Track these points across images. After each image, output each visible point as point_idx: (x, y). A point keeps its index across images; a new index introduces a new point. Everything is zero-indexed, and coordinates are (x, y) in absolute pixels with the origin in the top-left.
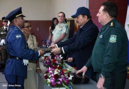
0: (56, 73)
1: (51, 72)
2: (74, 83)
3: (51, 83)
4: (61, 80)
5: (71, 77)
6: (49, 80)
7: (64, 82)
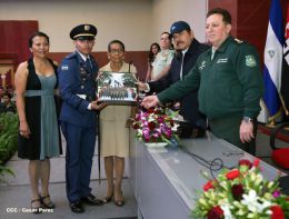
0: (151, 119)
1: (143, 118)
2: (181, 137)
3: (143, 136)
4: (159, 130)
5: (176, 126)
6: (140, 132)
7: (164, 135)
